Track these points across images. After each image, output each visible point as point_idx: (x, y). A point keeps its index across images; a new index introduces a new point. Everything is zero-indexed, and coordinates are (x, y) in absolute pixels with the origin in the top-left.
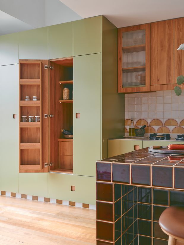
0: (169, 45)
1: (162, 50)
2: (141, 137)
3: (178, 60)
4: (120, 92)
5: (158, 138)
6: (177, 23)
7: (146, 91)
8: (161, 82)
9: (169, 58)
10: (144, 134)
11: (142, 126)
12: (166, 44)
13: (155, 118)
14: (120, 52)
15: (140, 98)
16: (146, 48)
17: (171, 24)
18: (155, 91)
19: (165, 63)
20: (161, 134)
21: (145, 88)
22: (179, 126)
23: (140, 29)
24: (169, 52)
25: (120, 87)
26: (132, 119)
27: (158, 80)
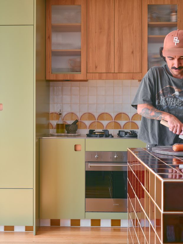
0: (109, 28)
1: (101, 32)
2: (74, 134)
3: (118, 46)
4: (48, 79)
5: (102, 135)
6: (117, 3)
7: (82, 79)
8: (99, 70)
9: (109, 43)
10: (76, 130)
11: (74, 121)
12: (106, 26)
13: (86, 111)
14: (48, 29)
15: (70, 87)
16: (82, 28)
17: (111, 5)
18: (86, 81)
19: (104, 48)
20: (101, 130)
21: (80, 76)
22: (113, 121)
23: (74, 4)
24: (109, 35)
25: (49, 72)
26: (60, 113)
27: (96, 67)
